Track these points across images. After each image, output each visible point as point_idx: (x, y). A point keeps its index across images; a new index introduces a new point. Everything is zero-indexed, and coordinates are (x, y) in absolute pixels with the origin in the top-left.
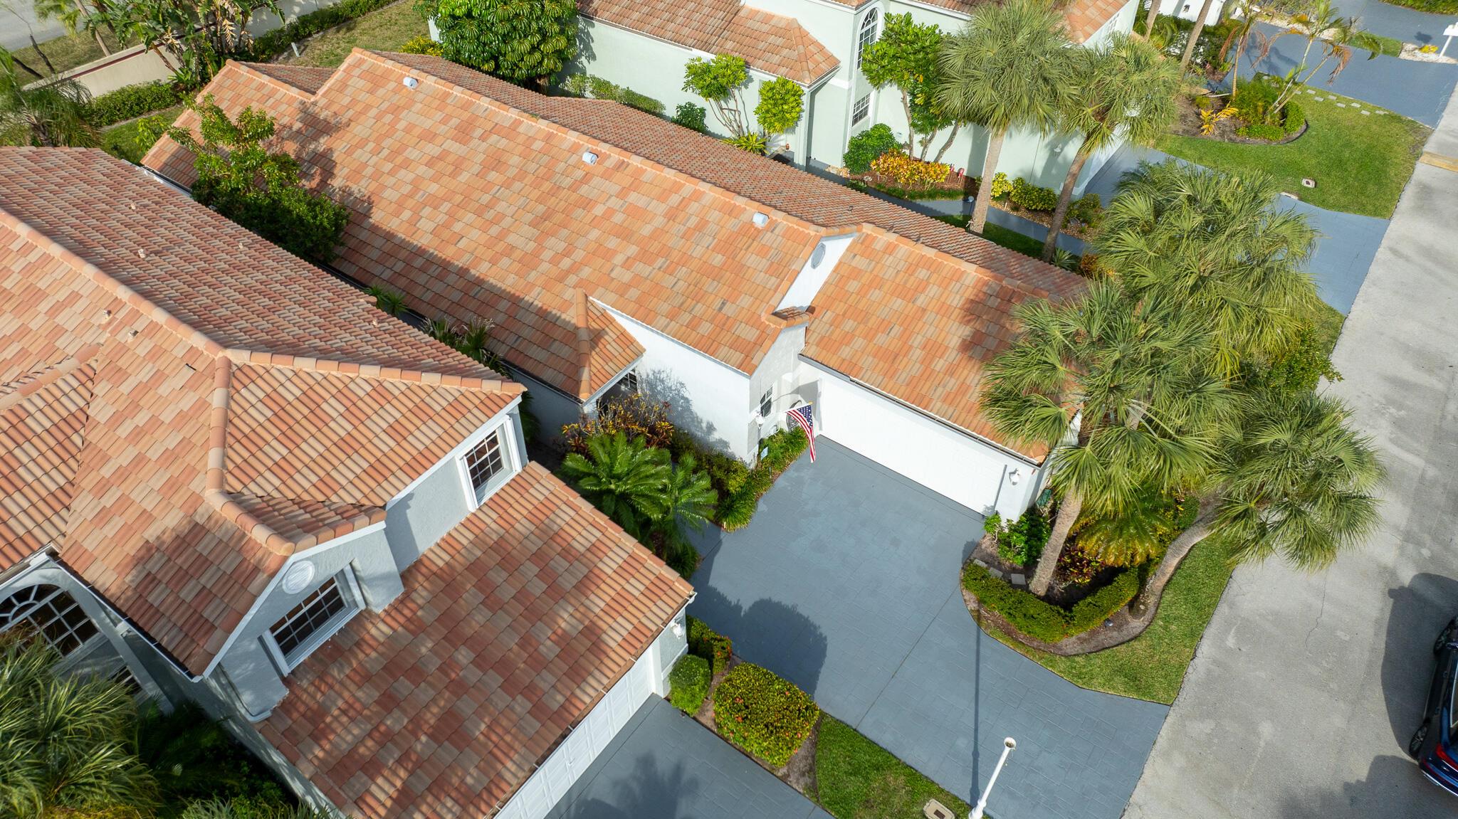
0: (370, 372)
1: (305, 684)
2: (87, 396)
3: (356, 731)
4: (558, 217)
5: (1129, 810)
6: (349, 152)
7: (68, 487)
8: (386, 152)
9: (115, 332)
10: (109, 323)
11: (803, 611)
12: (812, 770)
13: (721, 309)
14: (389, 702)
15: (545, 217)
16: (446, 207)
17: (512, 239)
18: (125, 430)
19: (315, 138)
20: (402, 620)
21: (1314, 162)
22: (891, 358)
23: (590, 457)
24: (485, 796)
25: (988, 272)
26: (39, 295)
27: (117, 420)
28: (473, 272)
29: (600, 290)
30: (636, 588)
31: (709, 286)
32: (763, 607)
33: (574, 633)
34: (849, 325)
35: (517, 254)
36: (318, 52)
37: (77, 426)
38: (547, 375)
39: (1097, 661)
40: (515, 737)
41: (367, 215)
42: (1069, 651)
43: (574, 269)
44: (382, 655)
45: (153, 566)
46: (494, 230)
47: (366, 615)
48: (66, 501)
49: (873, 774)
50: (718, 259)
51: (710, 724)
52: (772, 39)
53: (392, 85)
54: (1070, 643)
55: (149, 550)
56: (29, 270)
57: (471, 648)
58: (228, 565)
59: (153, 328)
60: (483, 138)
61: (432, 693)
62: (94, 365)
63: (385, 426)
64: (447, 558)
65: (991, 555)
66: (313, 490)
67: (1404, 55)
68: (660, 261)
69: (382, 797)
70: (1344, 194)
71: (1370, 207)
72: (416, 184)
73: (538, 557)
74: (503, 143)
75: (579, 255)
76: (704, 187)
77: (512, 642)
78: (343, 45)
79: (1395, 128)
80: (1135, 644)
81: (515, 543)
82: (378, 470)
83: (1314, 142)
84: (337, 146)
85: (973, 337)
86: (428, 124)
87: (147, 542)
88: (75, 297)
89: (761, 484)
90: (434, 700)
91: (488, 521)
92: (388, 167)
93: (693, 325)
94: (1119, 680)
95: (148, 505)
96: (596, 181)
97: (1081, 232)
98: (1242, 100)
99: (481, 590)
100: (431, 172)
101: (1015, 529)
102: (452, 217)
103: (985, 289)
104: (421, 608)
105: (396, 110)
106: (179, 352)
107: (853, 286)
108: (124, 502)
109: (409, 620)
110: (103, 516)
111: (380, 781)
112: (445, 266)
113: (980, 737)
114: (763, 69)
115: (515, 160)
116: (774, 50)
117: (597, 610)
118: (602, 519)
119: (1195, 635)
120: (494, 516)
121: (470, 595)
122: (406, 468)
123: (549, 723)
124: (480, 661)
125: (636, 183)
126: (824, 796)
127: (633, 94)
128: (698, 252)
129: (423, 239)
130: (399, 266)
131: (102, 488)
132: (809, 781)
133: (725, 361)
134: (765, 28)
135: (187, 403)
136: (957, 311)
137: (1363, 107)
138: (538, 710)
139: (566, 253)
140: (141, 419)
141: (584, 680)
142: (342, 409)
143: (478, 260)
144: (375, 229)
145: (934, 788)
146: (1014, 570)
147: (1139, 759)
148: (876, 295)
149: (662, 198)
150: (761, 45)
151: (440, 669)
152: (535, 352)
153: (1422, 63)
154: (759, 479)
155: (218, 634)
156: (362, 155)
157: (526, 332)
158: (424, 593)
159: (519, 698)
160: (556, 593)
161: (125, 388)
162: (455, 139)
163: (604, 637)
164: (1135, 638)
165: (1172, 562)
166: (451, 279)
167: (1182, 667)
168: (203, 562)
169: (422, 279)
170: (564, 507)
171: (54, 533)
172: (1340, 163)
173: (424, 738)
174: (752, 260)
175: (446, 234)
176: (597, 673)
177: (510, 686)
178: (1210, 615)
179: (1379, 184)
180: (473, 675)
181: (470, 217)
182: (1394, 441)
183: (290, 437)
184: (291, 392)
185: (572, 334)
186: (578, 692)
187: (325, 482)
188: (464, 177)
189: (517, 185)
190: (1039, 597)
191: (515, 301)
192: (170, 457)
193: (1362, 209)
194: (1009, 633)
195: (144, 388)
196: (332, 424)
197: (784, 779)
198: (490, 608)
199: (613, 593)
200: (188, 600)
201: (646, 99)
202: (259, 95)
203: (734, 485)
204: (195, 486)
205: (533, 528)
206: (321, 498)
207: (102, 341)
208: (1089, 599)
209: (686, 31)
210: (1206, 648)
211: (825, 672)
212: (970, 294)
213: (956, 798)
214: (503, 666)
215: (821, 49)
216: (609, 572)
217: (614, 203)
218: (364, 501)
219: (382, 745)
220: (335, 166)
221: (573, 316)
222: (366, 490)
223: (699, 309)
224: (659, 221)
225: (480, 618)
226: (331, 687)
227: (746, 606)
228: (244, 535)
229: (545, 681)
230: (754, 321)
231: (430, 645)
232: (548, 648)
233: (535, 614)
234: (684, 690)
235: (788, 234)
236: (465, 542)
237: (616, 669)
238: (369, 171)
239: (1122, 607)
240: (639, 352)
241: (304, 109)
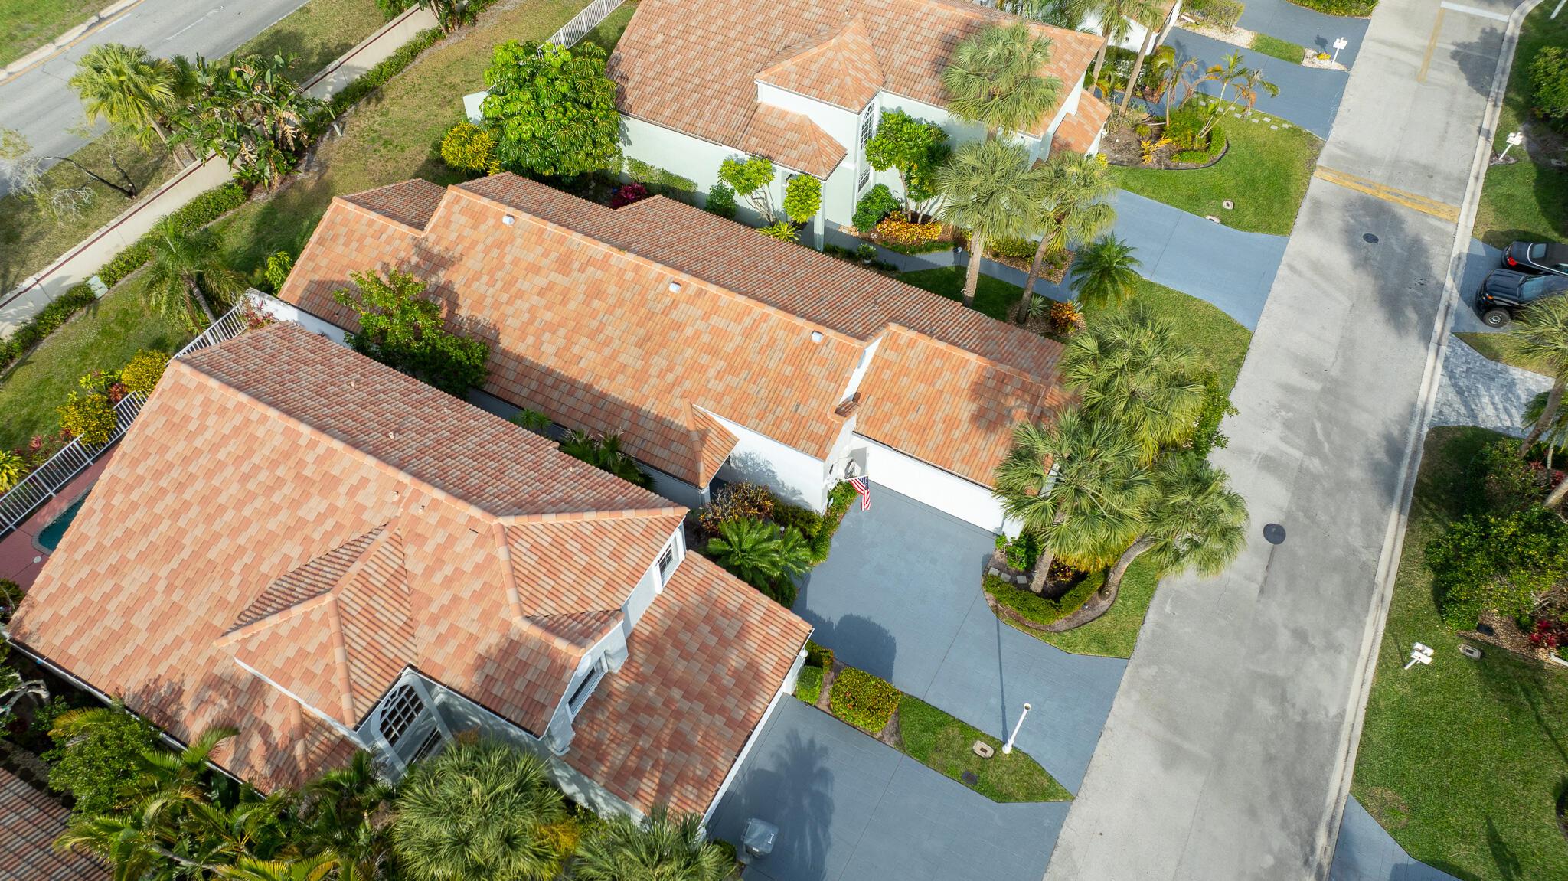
0: (590, 516)
1: (584, 726)
2: (401, 556)
3: (623, 752)
4: (657, 339)
5: (1104, 732)
6: (468, 284)
7: (409, 622)
8: (499, 284)
9: (406, 507)
10: (400, 501)
11: (876, 620)
12: (897, 732)
13: (796, 410)
14: (638, 730)
15: (647, 338)
16: (562, 332)
17: (623, 358)
18: (438, 578)
19: (434, 271)
20: (632, 675)
21: (1232, 183)
22: (921, 431)
23: (725, 539)
24: (710, 780)
25: (985, 360)
26: (335, 481)
27: (429, 572)
28: (597, 387)
29: (701, 399)
30: (775, 631)
31: (785, 392)
32: (848, 621)
33: (742, 668)
34: (888, 406)
35: (630, 371)
36: (357, 129)
37: (402, 578)
38: (672, 469)
39: (1079, 633)
40: (719, 741)
41: (496, 342)
42: (1060, 628)
43: (678, 382)
44: (625, 700)
45: (490, 669)
46: (607, 351)
47: (609, 676)
48: (411, 632)
49: (938, 729)
50: (788, 370)
51: (825, 709)
52: (789, 135)
53: (491, 221)
54: (1060, 622)
55: (482, 661)
56: (320, 460)
57: (680, 688)
58: (543, 664)
59: (435, 503)
60: (582, 270)
61: (663, 721)
62: (398, 532)
63: (608, 553)
64: (650, 629)
65: (1001, 563)
66: (576, 606)
67: (1306, 63)
68: (744, 373)
69: (649, 790)
70: (1256, 214)
71: (1275, 226)
72: (532, 310)
73: (708, 619)
74: (599, 274)
75: (679, 370)
76: (770, 310)
77: (704, 679)
78: (378, 119)
79: (1297, 142)
80: (1104, 618)
81: (690, 611)
82: (611, 585)
83: (1233, 163)
84: (455, 277)
85: (979, 412)
86: (531, 258)
87: (480, 655)
88: (364, 482)
89: (831, 527)
90: (665, 725)
91: (670, 598)
92: (505, 297)
93: (777, 424)
94: (1094, 645)
95: (474, 629)
96: (683, 306)
97: (1049, 274)
98: (1175, 129)
99: (677, 648)
100: (543, 302)
101: (1017, 544)
102: (570, 341)
103: (984, 373)
104: (641, 665)
105: (500, 245)
106: (463, 521)
107: (887, 374)
108: (453, 630)
109: (636, 675)
110: (441, 640)
111: (645, 780)
112: (572, 384)
113: (1005, 696)
114: (785, 164)
115: (612, 289)
116: (793, 146)
117: (754, 651)
118: (743, 586)
119: (1144, 607)
120: (673, 594)
121: (671, 653)
122: (628, 581)
123: (739, 730)
124: (687, 696)
125: (715, 309)
126: (909, 747)
127: (670, 175)
128: (773, 364)
129: (549, 361)
130: (534, 385)
131: (434, 620)
132: (896, 738)
133: (805, 451)
134: (782, 124)
135: (480, 556)
136: (965, 392)
137: (1273, 122)
138: (731, 722)
139: (670, 369)
140: (448, 570)
141: (754, 698)
142: (579, 547)
143: (598, 377)
144: (505, 353)
145: (978, 734)
146: (1019, 573)
147: (1110, 697)
148: (905, 381)
149: (738, 319)
150: (781, 141)
151: (663, 704)
152: (658, 451)
153: (1320, 69)
154: (830, 521)
155: (549, 709)
156: (480, 286)
157: (648, 436)
158: (642, 655)
159: (717, 716)
160: (724, 642)
161: (429, 547)
162: (559, 271)
163: (761, 668)
164: (1104, 614)
165: (1124, 566)
166: (580, 394)
167: (1136, 631)
168: (524, 665)
169: (556, 395)
170: (717, 581)
171: (410, 654)
172: (1252, 182)
173: (665, 750)
174: (814, 370)
175: (567, 357)
176: (762, 693)
177: (710, 710)
178: (1153, 591)
179: (1283, 202)
180: (685, 705)
181: (584, 340)
182: (1283, 439)
183: (552, 573)
184: (546, 541)
185: (686, 435)
186: (753, 708)
187: (582, 600)
188: (572, 305)
189: (618, 312)
190: (1038, 595)
191: (636, 411)
192: (477, 596)
193: (1268, 229)
194: (1018, 621)
195: (442, 548)
196: (575, 558)
197: (880, 740)
198: (685, 659)
199: (761, 637)
200: (521, 690)
201: (681, 179)
202: (371, 231)
203: (815, 531)
204: (503, 614)
205: (700, 599)
206: (582, 610)
207: (398, 514)
208: (1071, 592)
209: (714, 127)
210: (1151, 616)
211: (896, 663)
212: (973, 378)
213: (993, 739)
214: (702, 697)
215: (830, 139)
216: (756, 623)
217: (700, 325)
218: (608, 608)
219: (640, 758)
220: (458, 297)
221: (683, 421)
222: (608, 600)
223: (780, 411)
224: (738, 340)
225: (681, 667)
226: (600, 726)
227: (836, 621)
228: (548, 646)
229: (730, 703)
230: (821, 418)
231: (653, 689)
232: (728, 681)
233: (714, 659)
234: (808, 691)
235: (840, 347)
236: (659, 616)
237: (773, 688)
238: (489, 301)
239: (1095, 593)
240: (734, 442)
241: (417, 244)
